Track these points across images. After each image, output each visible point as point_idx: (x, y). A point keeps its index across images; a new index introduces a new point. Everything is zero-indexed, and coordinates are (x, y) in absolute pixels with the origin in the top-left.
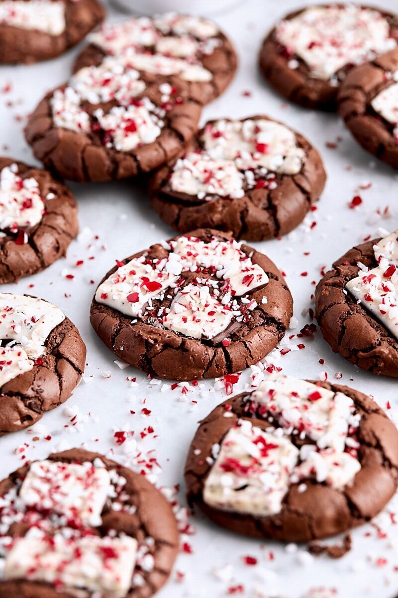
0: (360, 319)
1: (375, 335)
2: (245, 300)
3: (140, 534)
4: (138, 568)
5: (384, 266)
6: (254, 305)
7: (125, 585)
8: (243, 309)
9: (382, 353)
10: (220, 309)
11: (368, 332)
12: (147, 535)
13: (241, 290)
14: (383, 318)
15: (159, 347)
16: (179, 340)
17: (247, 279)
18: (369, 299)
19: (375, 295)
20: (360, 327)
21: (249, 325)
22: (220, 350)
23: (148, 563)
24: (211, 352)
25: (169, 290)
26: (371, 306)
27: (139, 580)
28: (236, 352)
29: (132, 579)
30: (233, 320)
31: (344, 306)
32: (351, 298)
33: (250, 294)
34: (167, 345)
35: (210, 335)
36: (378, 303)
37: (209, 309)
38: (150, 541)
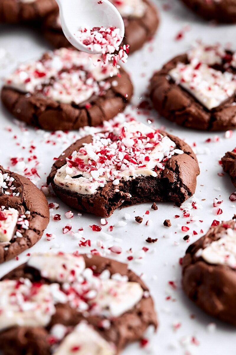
0: (178, 93)
1: (186, 101)
2: (102, 84)
3: (22, 208)
4: (19, 227)
5: (195, 63)
6: (107, 86)
7: (9, 236)
8: (101, 89)
9: (190, 111)
10: (84, 87)
12: (27, 209)
13: (100, 77)
14: (192, 92)
15: (43, 109)
16: (56, 105)
17: (104, 70)
18: (183, 80)
20: (176, 97)
21: (103, 97)
22: (84, 112)
23: (26, 225)
24: (77, 112)
25: (53, 78)
26: (185, 85)
27: (19, 234)
28: (94, 113)
29: (15, 234)
30: (94, 94)
31: (166, 85)
32: (172, 81)
33: (107, 80)
34: (49, 107)
35: (78, 101)
36: (188, 82)
37: (78, 87)
38: (28, 213)
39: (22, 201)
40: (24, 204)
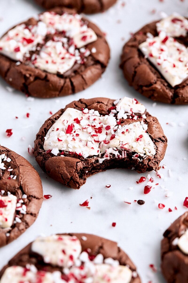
0: (146, 67)
1: (153, 77)
2: (83, 50)
3: (19, 192)
4: (17, 212)
5: (162, 36)
6: (87, 53)
7: (10, 223)
8: (82, 55)
9: (156, 88)
10: (67, 56)
11: (149, 75)
12: (23, 193)
13: (80, 44)
14: (159, 67)
15: (32, 79)
16: (44, 74)
17: (84, 38)
18: (151, 55)
19: (155, 53)
20: (145, 72)
21: (85, 65)
22: (68, 80)
23: (23, 210)
24: (62, 81)
25: (39, 45)
26: (152, 60)
27: (18, 220)
28: (77, 81)
29: (15, 219)
30: (76, 62)
31: (136, 59)
32: (141, 54)
33: (86, 47)
34: (37, 78)
35: (62, 72)
36: (156, 58)
37: (62, 56)
38: (25, 196)
39: (19, 185)
40: (21, 188)
